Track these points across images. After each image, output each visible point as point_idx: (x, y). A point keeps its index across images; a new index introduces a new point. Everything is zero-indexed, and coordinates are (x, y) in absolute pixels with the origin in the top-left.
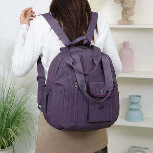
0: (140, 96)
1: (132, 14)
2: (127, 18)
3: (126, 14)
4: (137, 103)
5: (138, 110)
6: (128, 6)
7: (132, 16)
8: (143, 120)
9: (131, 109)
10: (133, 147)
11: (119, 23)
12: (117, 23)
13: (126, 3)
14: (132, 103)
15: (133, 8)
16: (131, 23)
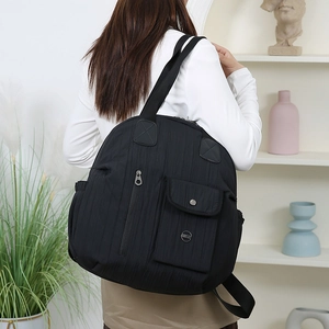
0: (313, 204)
1: (298, 34)
2: (287, 41)
3: (285, 33)
4: (308, 218)
5: (309, 232)
6: (290, 16)
7: (299, 38)
8: (319, 254)
9: (294, 231)
10: (298, 309)
11: (272, 52)
12: (266, 52)
13: (286, 12)
14: (297, 219)
15: (299, 20)
16: (296, 52)
